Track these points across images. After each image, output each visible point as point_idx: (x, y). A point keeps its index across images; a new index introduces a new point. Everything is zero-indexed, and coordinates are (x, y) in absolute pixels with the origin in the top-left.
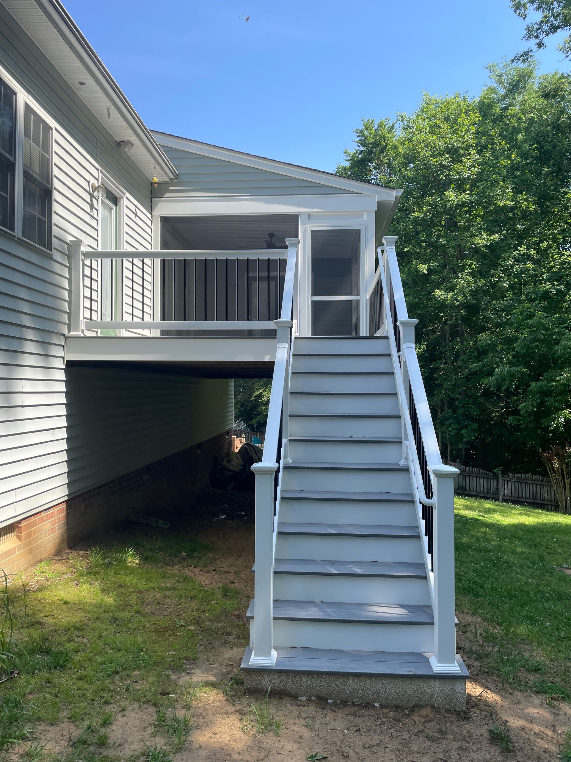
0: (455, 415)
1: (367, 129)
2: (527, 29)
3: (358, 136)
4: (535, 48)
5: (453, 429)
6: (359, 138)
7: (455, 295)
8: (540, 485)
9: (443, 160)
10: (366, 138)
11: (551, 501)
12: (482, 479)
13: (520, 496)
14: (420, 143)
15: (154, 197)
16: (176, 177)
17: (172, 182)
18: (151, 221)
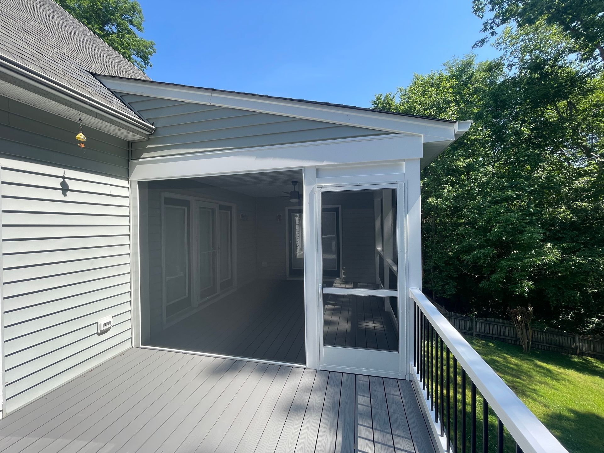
0: (441, 276)
1: (378, 100)
2: (483, 25)
3: (373, 105)
4: (489, 36)
5: (440, 285)
6: (373, 106)
7: (443, 201)
8: (503, 326)
9: (432, 112)
10: (377, 105)
11: (511, 337)
12: (461, 320)
13: (488, 332)
14: (415, 102)
15: (131, 160)
16: (153, 133)
17: (149, 139)
18: (128, 188)
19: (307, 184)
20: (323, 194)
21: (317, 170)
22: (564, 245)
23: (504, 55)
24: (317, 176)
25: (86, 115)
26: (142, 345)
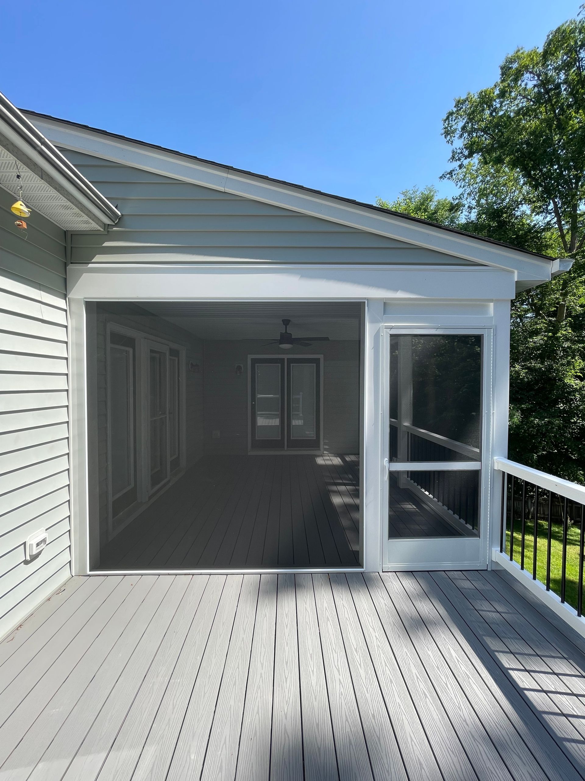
15: (71, 263)
16: (116, 222)
17: (108, 231)
18: (66, 311)
19: (372, 322)
20: (392, 336)
21: (385, 303)
22: (523, 406)
23: (462, 194)
24: (385, 313)
25: (28, 169)
26: (90, 571)
